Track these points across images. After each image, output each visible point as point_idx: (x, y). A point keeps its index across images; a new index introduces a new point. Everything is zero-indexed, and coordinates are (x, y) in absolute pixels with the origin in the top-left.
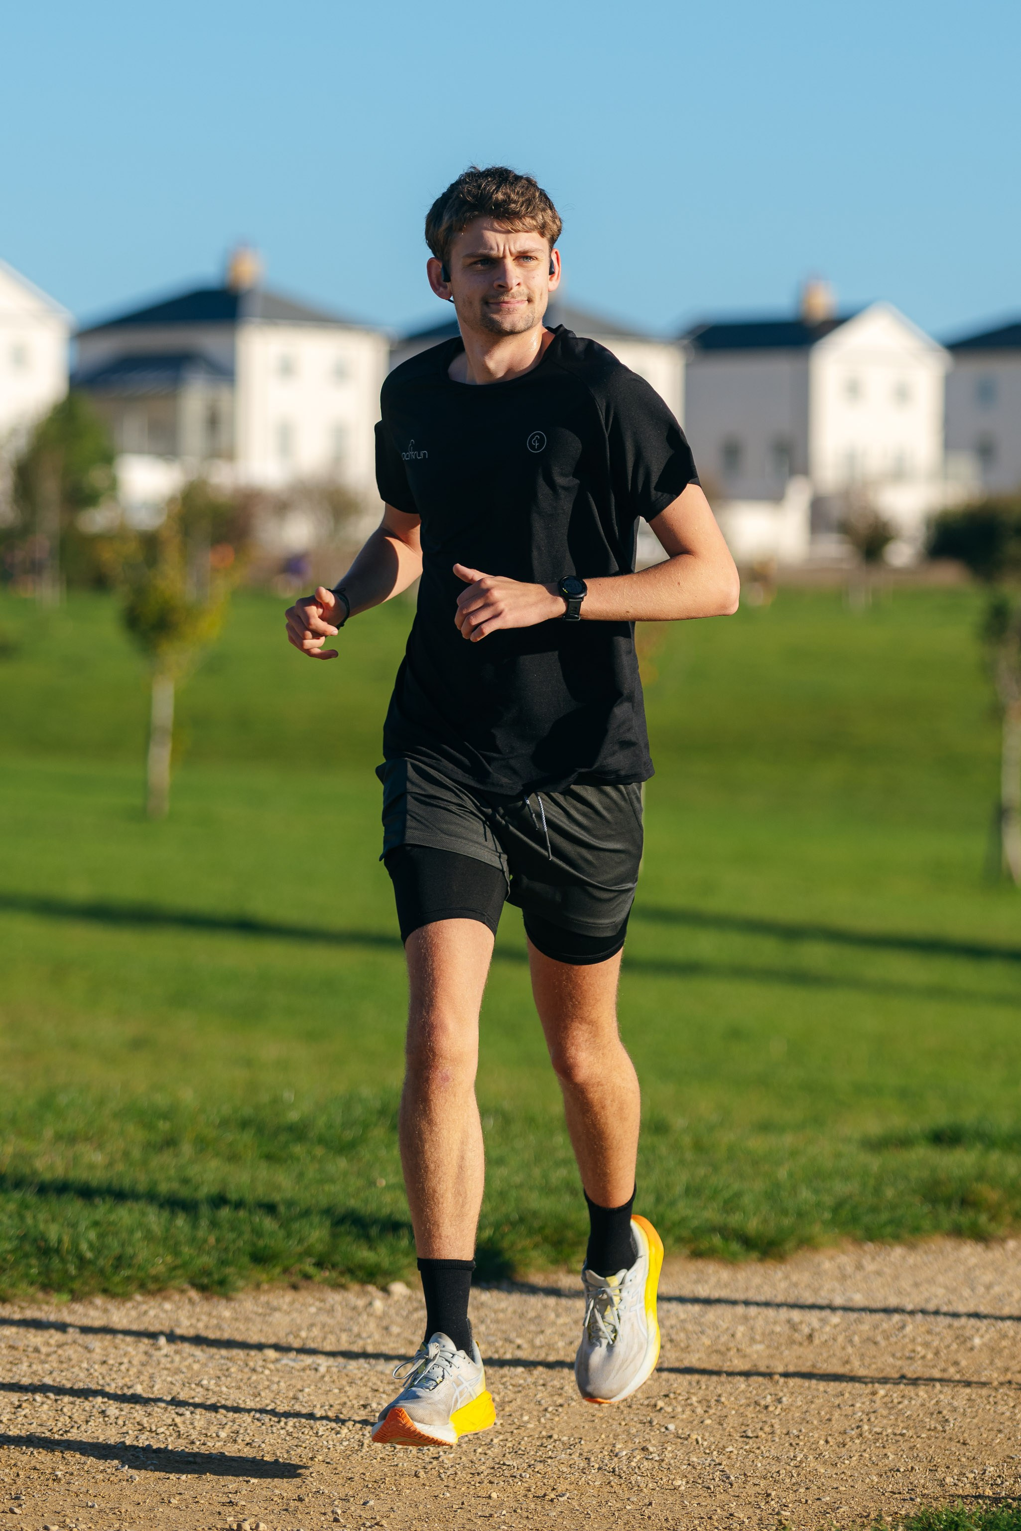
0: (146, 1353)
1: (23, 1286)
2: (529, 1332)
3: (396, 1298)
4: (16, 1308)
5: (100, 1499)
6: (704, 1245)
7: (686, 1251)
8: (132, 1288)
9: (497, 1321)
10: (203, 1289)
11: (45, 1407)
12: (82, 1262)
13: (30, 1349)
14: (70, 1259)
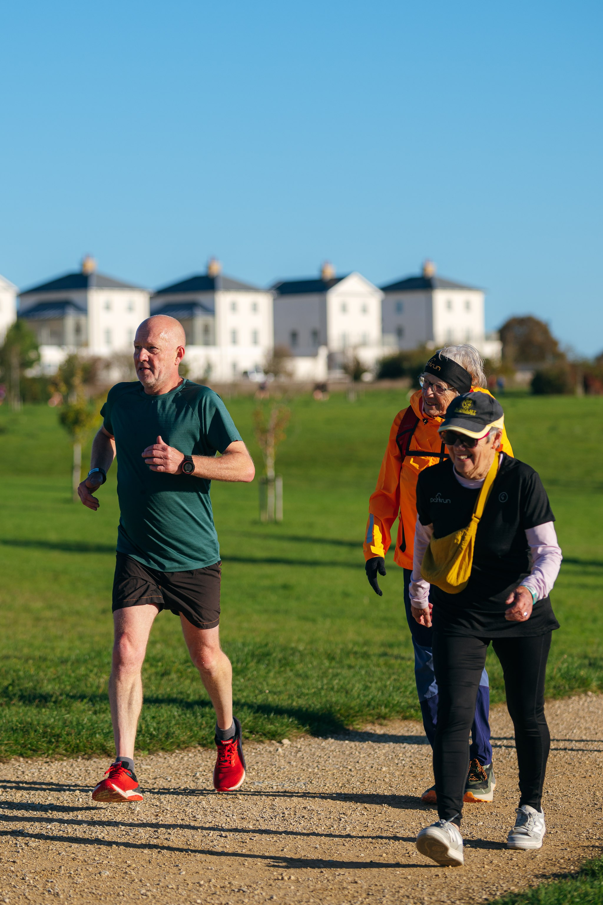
0: (193, 781)
2: (351, 762)
3: (285, 746)
5: (212, 864)
6: (408, 714)
7: (400, 717)
8: (174, 747)
9: (335, 757)
10: (203, 746)
11: (169, 815)
12: (152, 736)
14: (146, 735)
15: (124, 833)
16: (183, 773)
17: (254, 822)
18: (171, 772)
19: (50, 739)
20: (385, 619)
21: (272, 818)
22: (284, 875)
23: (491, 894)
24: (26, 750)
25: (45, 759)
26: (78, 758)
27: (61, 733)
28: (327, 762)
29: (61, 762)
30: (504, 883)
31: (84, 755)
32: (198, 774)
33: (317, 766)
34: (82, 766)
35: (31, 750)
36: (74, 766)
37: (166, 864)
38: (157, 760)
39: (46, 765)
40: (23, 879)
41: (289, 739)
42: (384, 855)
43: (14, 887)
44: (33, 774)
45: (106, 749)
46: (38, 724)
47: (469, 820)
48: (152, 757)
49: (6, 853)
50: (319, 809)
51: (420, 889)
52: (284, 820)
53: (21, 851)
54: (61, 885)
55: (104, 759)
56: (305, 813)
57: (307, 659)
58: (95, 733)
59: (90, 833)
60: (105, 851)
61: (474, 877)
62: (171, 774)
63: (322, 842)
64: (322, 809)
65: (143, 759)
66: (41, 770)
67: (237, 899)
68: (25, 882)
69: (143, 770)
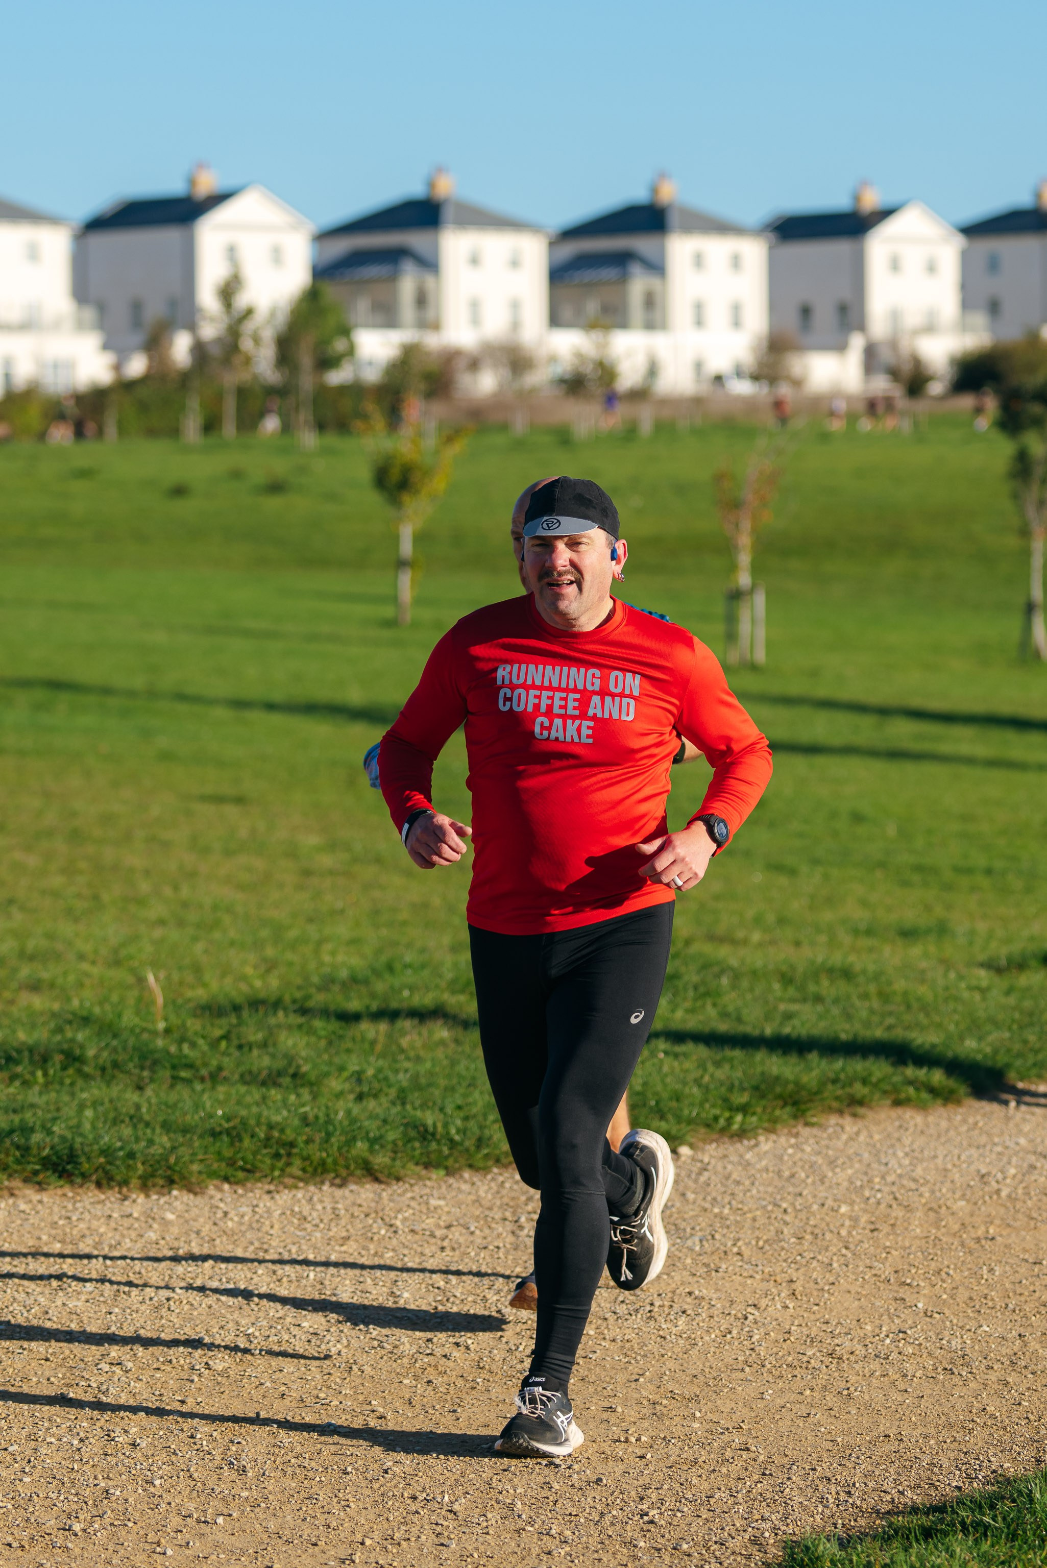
0: (513, 1233)
1: (411, 1166)
2: (789, 1194)
3: (683, 1159)
4: (407, 1186)
6: (903, 1096)
7: (888, 1102)
8: (490, 1163)
12: (453, 1144)
13: (428, 1233)
14: (443, 1141)
15: (376, 1343)
16: (498, 1216)
17: (600, 1322)
18: (477, 1213)
19: (277, 1150)
20: (919, 868)
21: (631, 1315)
22: (630, 1432)
23: (968, 1476)
24: (236, 1170)
25: (267, 1187)
26: (322, 1183)
27: (296, 1139)
28: (748, 1194)
29: (294, 1192)
30: (995, 1455)
31: (334, 1178)
32: (523, 1219)
33: (729, 1203)
34: (327, 1200)
35: (243, 1169)
36: (315, 1199)
37: (437, 1407)
38: (459, 1188)
39: (266, 1197)
40: (192, 1437)
41: (692, 1146)
42: (808, 1392)
43: (175, 1453)
44: (242, 1216)
45: (371, 1169)
46: (258, 1124)
47: (966, 1320)
48: (451, 1180)
49: (171, 1382)
50: (715, 1296)
51: (852, 1465)
52: (650, 1318)
53: (196, 1379)
54: (253, 1450)
55: (368, 1186)
56: (688, 1304)
57: (745, 983)
58: (354, 1139)
59: (318, 1343)
60: (338, 1380)
61: (948, 1441)
62: (478, 1217)
63: (708, 1364)
64: (718, 1294)
65: (436, 1185)
66: (257, 1209)
67: (543, 1480)
68: (195, 1444)
69: (432, 1208)
